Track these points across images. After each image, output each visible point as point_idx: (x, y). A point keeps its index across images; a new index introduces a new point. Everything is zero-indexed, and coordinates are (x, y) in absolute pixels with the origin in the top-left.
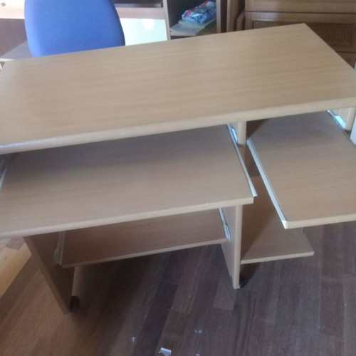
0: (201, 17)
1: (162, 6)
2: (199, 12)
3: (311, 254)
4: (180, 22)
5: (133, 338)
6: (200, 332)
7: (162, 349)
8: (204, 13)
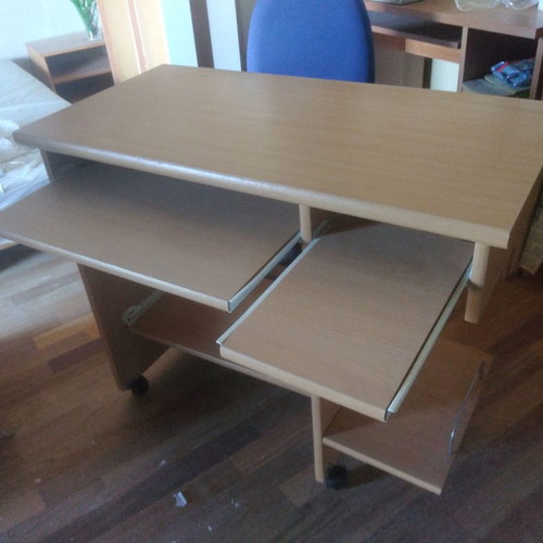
0: (516, 75)
1: (459, 47)
2: (518, 68)
3: (437, 490)
4: (486, 78)
5: (164, 462)
6: (237, 505)
7: (180, 494)
8: (524, 72)
